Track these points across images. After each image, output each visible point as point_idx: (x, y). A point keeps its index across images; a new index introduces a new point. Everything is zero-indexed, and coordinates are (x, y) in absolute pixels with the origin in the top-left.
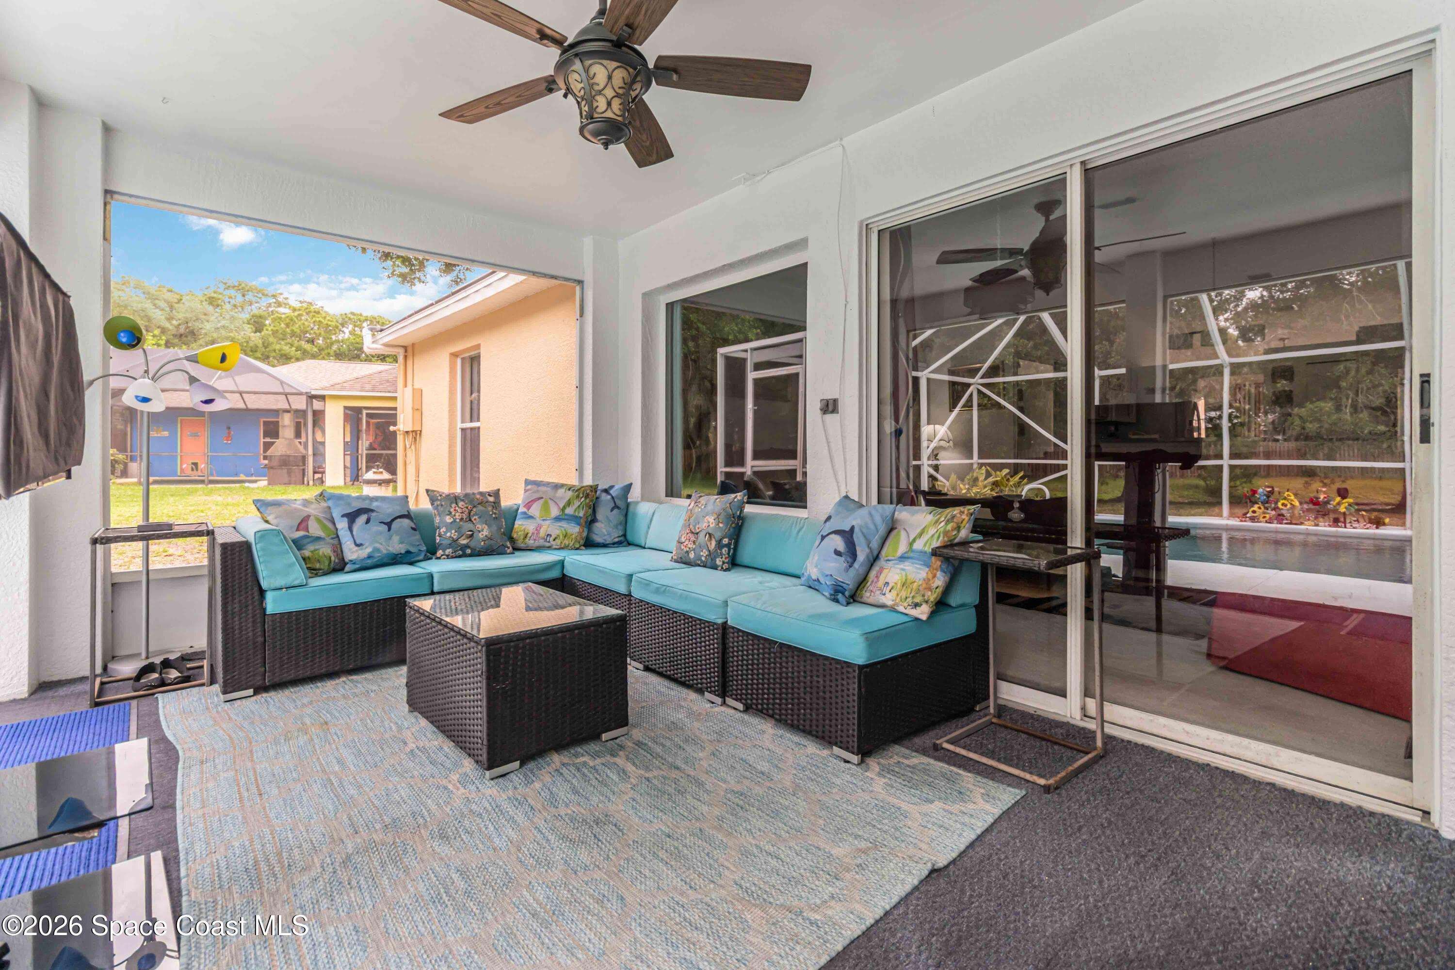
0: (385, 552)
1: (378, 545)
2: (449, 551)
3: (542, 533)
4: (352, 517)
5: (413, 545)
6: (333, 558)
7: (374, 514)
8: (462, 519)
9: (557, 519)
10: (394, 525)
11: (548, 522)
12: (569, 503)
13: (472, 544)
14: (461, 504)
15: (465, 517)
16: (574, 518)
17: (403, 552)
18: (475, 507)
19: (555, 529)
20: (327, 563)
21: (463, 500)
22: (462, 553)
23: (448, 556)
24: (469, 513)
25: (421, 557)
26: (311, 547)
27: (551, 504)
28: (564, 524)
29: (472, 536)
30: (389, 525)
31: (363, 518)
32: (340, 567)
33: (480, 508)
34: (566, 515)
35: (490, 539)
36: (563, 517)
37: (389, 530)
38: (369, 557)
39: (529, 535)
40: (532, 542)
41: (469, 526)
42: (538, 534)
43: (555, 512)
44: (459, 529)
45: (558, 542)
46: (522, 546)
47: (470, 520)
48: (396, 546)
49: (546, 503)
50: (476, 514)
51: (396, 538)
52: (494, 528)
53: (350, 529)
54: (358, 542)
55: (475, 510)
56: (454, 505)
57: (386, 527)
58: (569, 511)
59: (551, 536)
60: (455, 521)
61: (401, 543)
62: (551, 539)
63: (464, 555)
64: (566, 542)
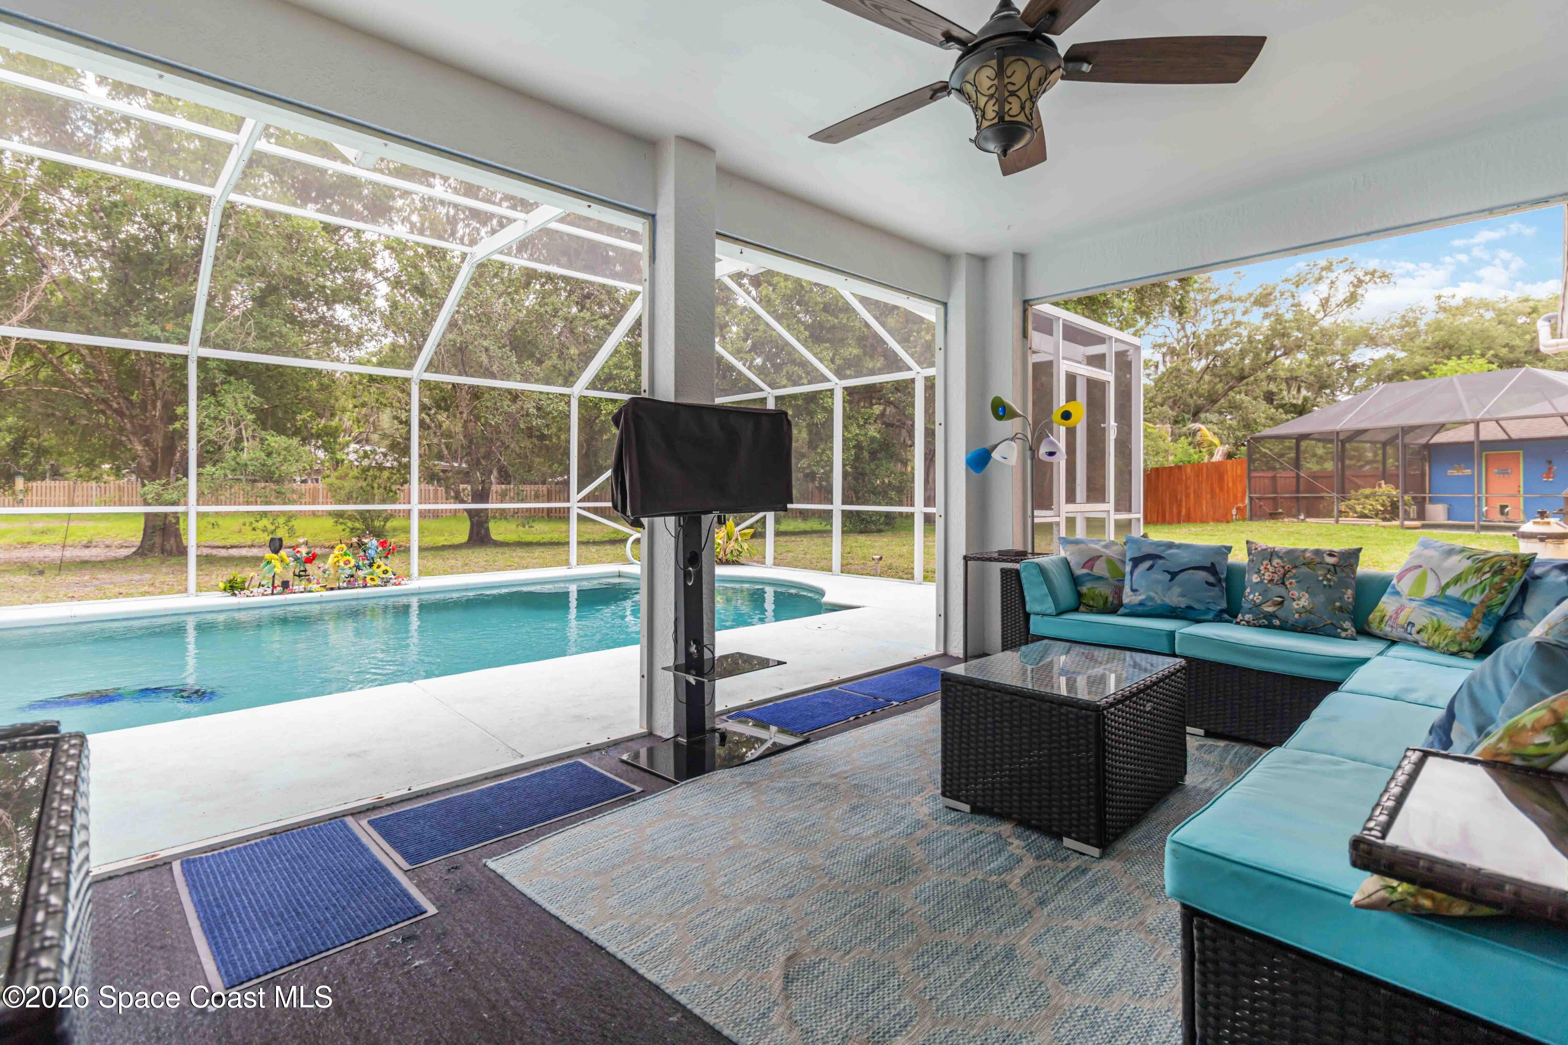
0: (1159, 602)
1: (1152, 594)
2: (1248, 617)
3: (1402, 619)
4: (1136, 562)
5: (1199, 601)
6: (1110, 599)
7: (1160, 562)
8: (1271, 581)
9: (1431, 601)
10: (1180, 577)
11: (1414, 604)
12: (1457, 580)
13: (1281, 614)
14: (1276, 561)
15: (1276, 577)
16: (1459, 605)
17: (1183, 606)
18: (1296, 567)
19: (1421, 617)
20: (1101, 602)
21: (1281, 558)
22: (1267, 623)
23: (1248, 622)
24: (1284, 575)
25: (1210, 617)
26: (1089, 585)
27: (1431, 577)
28: (1439, 611)
29: (1281, 603)
30: (1174, 575)
31: (1148, 564)
32: (1114, 608)
33: (1304, 569)
34: (1446, 597)
35: (1310, 612)
36: (1441, 600)
37: (1171, 580)
38: (1141, 604)
39: (1386, 618)
40: (1388, 629)
41: (1280, 590)
42: (1397, 618)
43: (1431, 590)
44: (1264, 593)
45: (1424, 636)
46: (1377, 632)
47: (1283, 583)
48: (1174, 598)
49: (1424, 575)
50: (1294, 577)
51: (1177, 590)
52: (1321, 598)
53: (1132, 573)
54: (1134, 587)
55: (1294, 571)
56: (1265, 563)
57: (1169, 577)
58: (1453, 592)
59: (1413, 625)
60: (1262, 581)
61: (1183, 596)
62: (1414, 630)
63: (1270, 626)
64: (1436, 639)
